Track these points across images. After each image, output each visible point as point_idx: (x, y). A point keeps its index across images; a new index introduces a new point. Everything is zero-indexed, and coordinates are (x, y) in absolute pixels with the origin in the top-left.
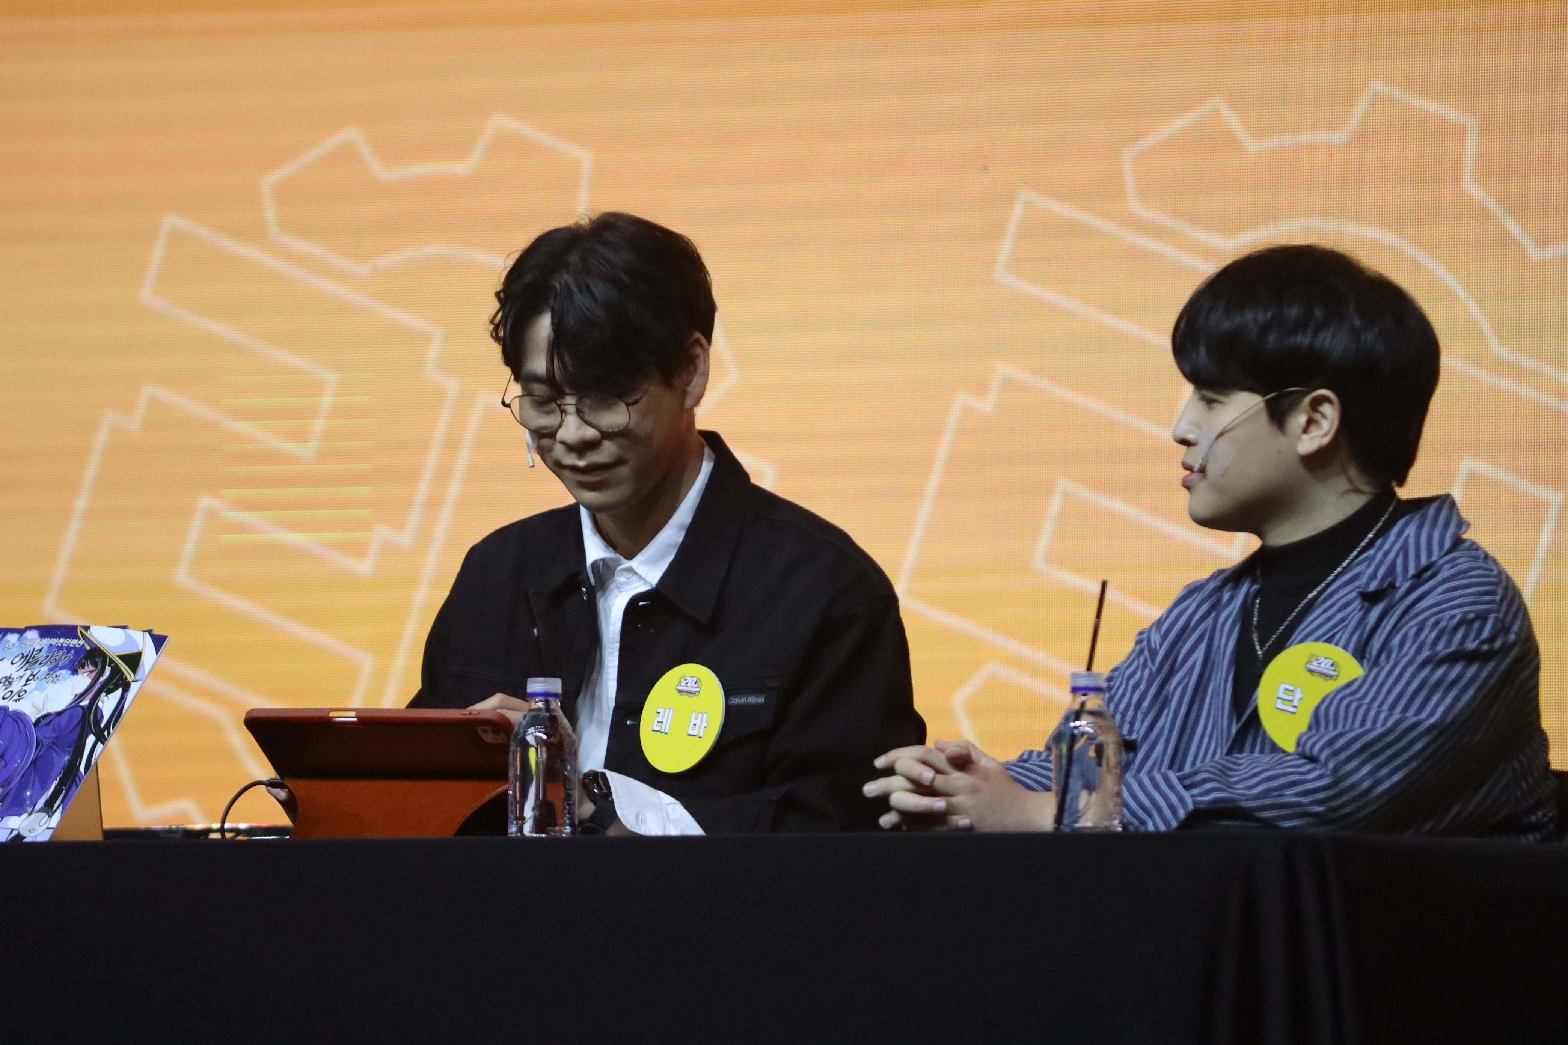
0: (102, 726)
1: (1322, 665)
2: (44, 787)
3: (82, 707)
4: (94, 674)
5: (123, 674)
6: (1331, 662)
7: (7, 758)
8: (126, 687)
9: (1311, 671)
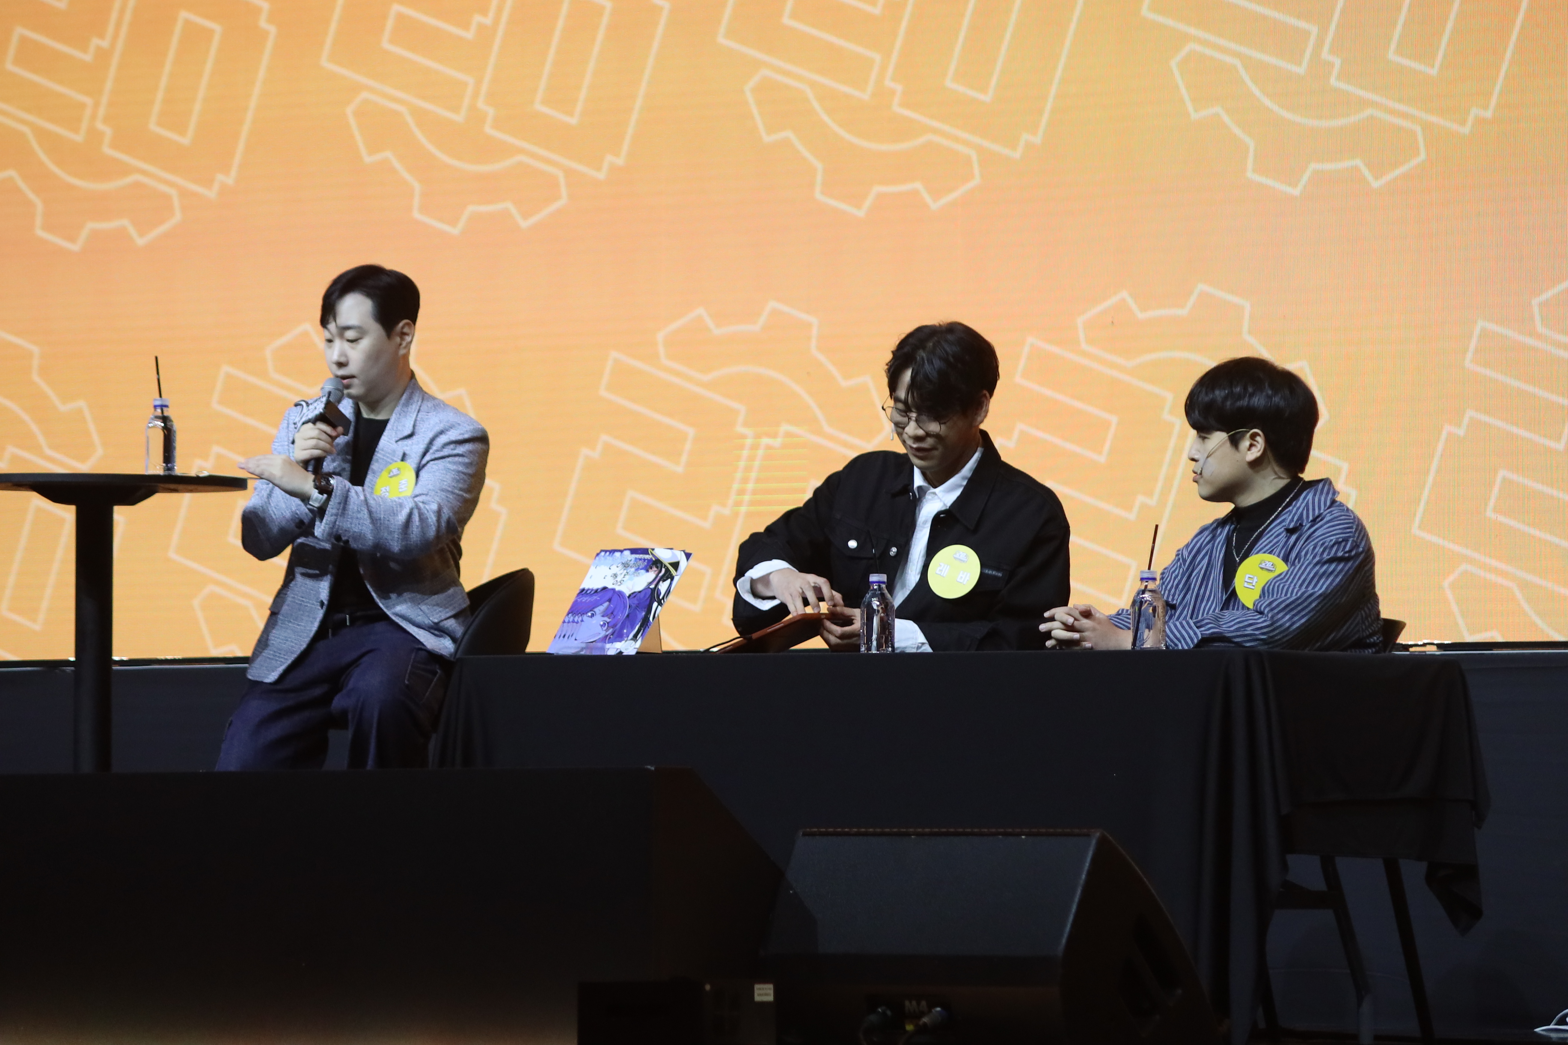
0: (661, 597)
1: (1267, 565)
2: (633, 628)
3: (651, 589)
4: (657, 572)
5: (670, 572)
6: (1272, 564)
7: (615, 613)
8: (672, 578)
9: (1262, 568)
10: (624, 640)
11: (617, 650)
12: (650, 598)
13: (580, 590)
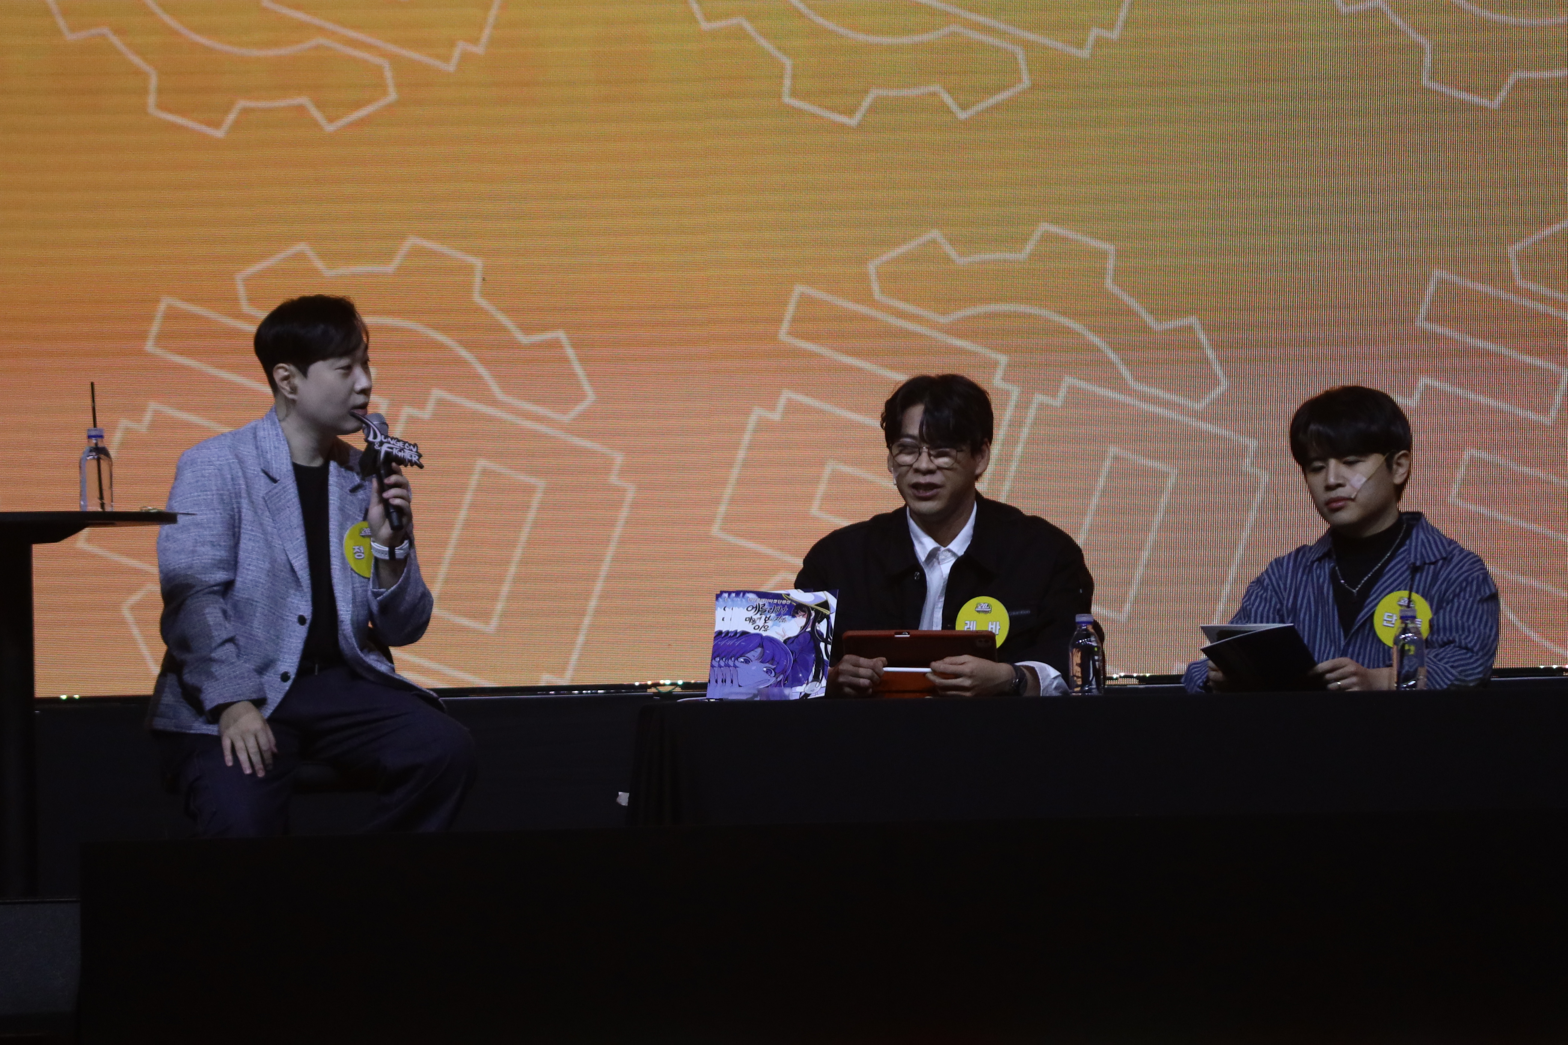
0: (825, 637)
4: (805, 616)
10: (804, 683)
11: (801, 693)
12: (812, 641)
13: (715, 632)
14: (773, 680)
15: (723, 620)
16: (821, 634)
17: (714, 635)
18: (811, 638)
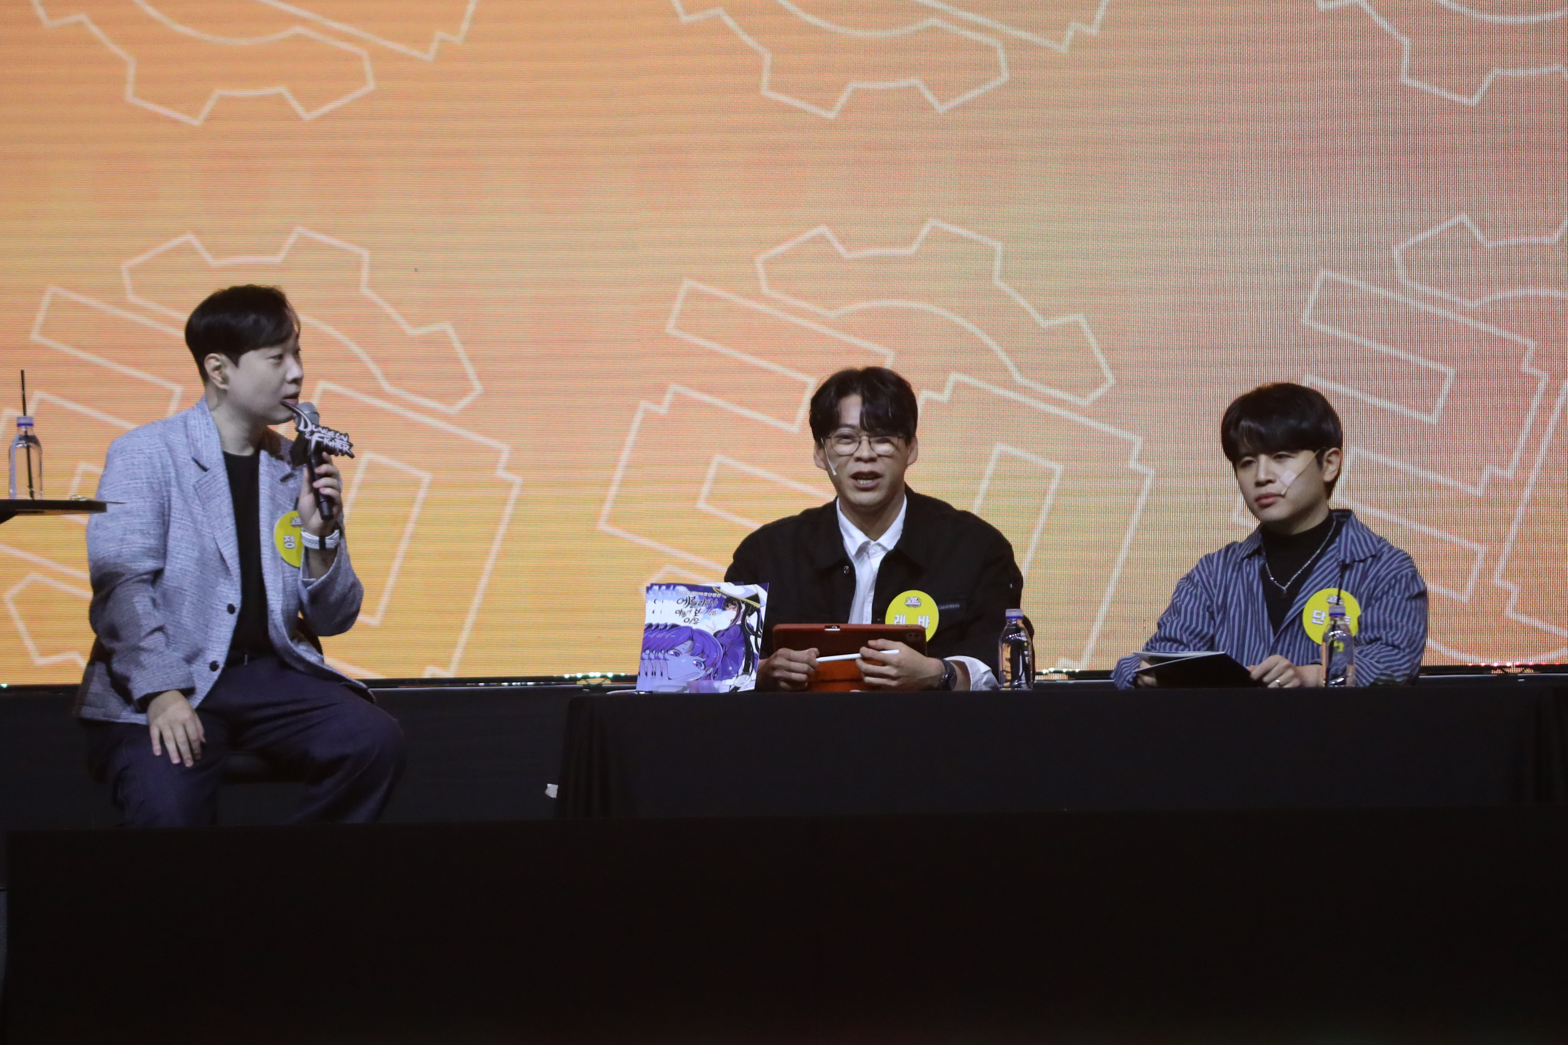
0: (755, 631)
4: (736, 609)
8: (758, 611)
10: (734, 676)
11: (730, 686)
12: (742, 634)
13: (645, 625)
14: (702, 673)
15: (653, 613)
16: (751, 628)
17: (645, 628)
18: (741, 630)
